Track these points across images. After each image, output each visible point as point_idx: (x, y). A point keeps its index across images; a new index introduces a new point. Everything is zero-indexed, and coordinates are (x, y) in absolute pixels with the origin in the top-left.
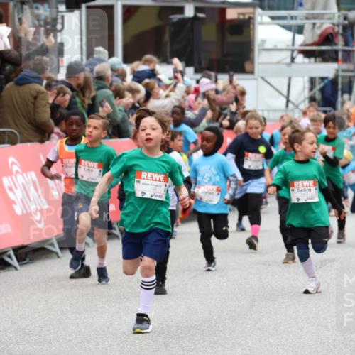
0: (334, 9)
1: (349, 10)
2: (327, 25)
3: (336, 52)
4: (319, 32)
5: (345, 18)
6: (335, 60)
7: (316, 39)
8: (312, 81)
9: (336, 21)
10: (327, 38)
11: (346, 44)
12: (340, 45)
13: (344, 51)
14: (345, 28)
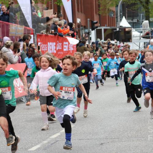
0: (149, 28)
1: (152, 28)
2: (147, 31)
3: (149, 37)
4: (145, 33)
5: (151, 29)
6: (149, 38)
7: (145, 34)
8: (145, 43)
9: (149, 30)
10: (147, 34)
11: (152, 35)
12: (150, 35)
13: (151, 36)
14: (151, 31)
